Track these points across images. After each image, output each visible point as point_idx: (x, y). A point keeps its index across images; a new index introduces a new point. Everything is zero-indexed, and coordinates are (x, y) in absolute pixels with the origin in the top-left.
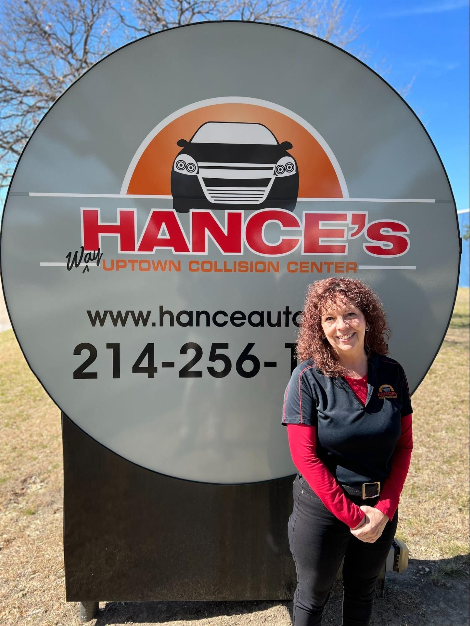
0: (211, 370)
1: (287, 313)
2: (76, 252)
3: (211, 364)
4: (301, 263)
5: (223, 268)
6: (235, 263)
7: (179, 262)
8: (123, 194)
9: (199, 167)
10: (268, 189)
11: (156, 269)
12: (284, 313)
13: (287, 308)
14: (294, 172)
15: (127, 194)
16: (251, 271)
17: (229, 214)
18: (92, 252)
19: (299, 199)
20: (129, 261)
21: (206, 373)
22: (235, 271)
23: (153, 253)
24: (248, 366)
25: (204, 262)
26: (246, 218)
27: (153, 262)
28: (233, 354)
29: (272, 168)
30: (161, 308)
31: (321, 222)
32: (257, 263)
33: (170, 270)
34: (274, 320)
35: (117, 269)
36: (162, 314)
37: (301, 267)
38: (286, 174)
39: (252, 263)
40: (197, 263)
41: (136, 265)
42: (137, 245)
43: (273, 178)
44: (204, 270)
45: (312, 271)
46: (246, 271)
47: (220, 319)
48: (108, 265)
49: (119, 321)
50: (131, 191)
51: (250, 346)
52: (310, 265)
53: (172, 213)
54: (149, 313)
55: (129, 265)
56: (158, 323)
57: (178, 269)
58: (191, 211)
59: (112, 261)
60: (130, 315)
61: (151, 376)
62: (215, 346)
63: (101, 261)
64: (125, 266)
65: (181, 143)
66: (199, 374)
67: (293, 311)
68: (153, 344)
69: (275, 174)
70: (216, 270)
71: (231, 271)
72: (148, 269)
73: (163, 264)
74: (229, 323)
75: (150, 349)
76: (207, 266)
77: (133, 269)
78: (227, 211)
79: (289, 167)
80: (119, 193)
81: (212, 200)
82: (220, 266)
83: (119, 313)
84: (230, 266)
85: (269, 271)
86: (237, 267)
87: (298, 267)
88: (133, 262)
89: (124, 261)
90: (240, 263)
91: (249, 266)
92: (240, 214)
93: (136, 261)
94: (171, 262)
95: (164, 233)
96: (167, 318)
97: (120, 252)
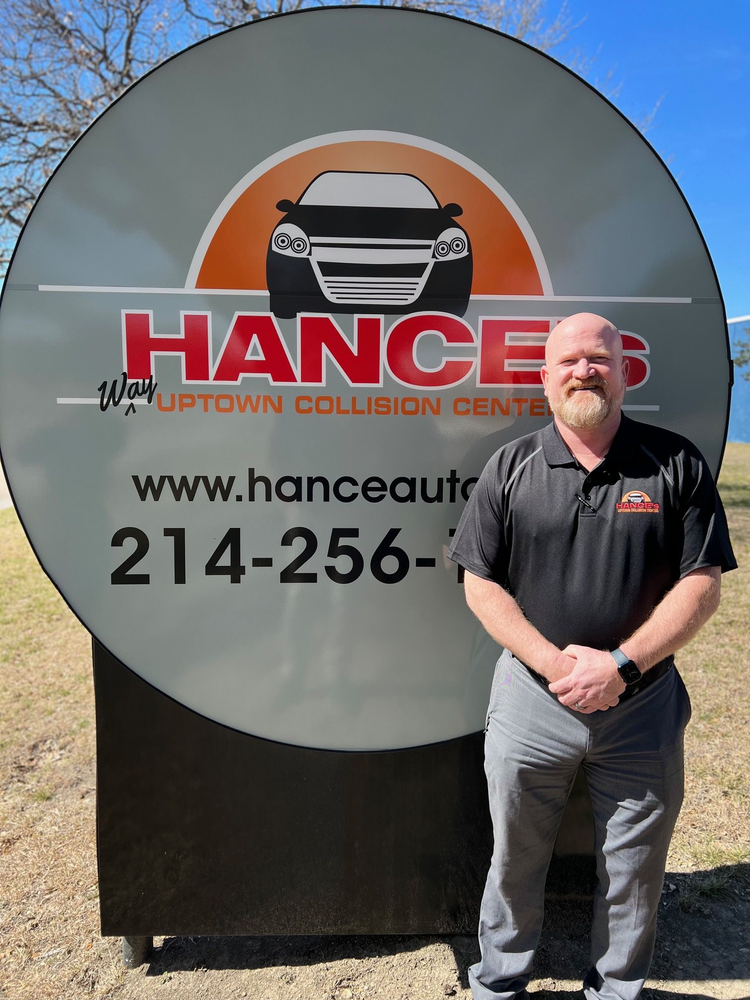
0: (331, 571)
1: (453, 480)
2: (115, 382)
3: (331, 562)
4: (476, 400)
5: (350, 408)
6: (370, 399)
7: (280, 398)
8: (190, 287)
9: (312, 245)
10: (422, 281)
11: (242, 409)
12: (448, 480)
13: (453, 472)
14: (465, 253)
15: (196, 287)
16: (396, 413)
18: (141, 381)
19: (472, 297)
20: (200, 396)
21: (323, 576)
22: (369, 412)
23: (238, 383)
24: (390, 565)
25: (319, 399)
26: (387, 326)
27: (238, 397)
28: (367, 546)
29: (429, 247)
30: (251, 471)
31: (508, 335)
32: (405, 400)
33: (265, 410)
34: (432, 492)
35: (181, 410)
36: (253, 481)
37: (476, 406)
38: (452, 257)
39: (396, 400)
40: (309, 399)
41: (211, 403)
42: (212, 371)
43: (431, 262)
44: (319, 411)
45: (493, 413)
46: (388, 412)
47: (346, 489)
48: (166, 403)
49: (184, 493)
50: (200, 284)
51: (393, 533)
52: (489, 404)
53: (269, 318)
54: (232, 480)
55: (200, 402)
56: (246, 497)
57: (278, 410)
58: (300, 315)
59: (173, 396)
60: (201, 483)
61: (236, 580)
62: (338, 533)
63: (155, 397)
64: (192, 404)
65: (283, 205)
66: (311, 578)
67: (462, 477)
68: (238, 530)
69: (434, 256)
70: (340, 411)
71: (362, 412)
72: (230, 410)
73: (254, 400)
74: (360, 495)
75: (233, 538)
76: (325, 405)
77: (206, 409)
78: (357, 317)
79: (457, 246)
80: (183, 286)
81: (332, 299)
82: (346, 405)
83: (184, 479)
84: (362, 405)
85: (424, 413)
86: (373, 407)
87: (471, 406)
88: (206, 397)
89: (191, 397)
90: (377, 400)
91: (392, 404)
92: (378, 321)
93: (211, 397)
94: (267, 399)
95: (255, 351)
96: (260, 487)
97: (185, 381)
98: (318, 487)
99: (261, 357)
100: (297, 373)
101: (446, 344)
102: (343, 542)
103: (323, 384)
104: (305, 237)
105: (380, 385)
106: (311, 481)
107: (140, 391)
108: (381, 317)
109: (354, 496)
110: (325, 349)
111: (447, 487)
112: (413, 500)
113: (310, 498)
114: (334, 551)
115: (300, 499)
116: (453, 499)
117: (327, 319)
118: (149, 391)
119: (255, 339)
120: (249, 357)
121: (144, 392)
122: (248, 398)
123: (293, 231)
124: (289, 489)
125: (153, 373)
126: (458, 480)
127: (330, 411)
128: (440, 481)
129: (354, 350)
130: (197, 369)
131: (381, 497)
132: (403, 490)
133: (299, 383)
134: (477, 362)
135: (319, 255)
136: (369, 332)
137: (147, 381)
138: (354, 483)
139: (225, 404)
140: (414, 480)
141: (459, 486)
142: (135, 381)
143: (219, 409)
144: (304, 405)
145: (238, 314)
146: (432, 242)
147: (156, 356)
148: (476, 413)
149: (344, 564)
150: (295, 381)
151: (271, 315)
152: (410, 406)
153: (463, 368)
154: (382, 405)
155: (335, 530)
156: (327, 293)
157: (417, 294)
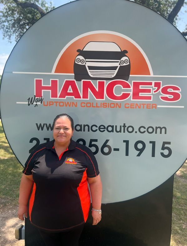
98: (86, 127)
99: (72, 92)
100: (81, 96)
101: (123, 88)
102: (93, 143)
103: (88, 99)
104: (84, 59)
105: (104, 99)
107: (39, 100)
108: (105, 81)
109: (96, 130)
110: (89, 90)
111: (122, 128)
112: (113, 132)
113: (84, 131)
114: (90, 146)
115: (81, 131)
116: (124, 132)
117: (90, 81)
118: (41, 101)
119: (70, 87)
120: (68, 91)
121: (40, 101)
122: (68, 103)
123: (81, 58)
124: (78, 128)
125: (42, 95)
126: (126, 126)
127: (90, 106)
128: (121, 126)
129: (97, 90)
130: (54, 95)
131: (104, 131)
132: (110, 129)
133: (82, 99)
134: (131, 93)
135: (88, 64)
136: (101, 85)
137: (41, 98)
138: (96, 126)
139: (62, 104)
140: (113, 126)
141: (126, 128)
142: (37, 98)
143: (60, 106)
144: (83, 105)
145: (65, 80)
146: (119, 61)
147: (43, 91)
148: (131, 108)
150: (81, 98)
151: (75, 80)
152: (112, 105)
153: (128, 95)
154: (104, 105)
155: (91, 140)
156: (90, 74)
157: (115, 75)
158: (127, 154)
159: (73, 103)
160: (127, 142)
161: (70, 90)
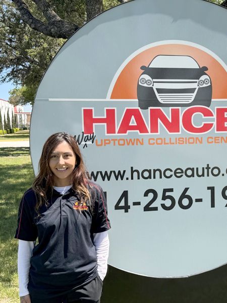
0: (163, 206)
1: (208, 168)
2: (79, 135)
3: (163, 202)
4: (215, 138)
5: (169, 142)
6: (176, 139)
7: (142, 139)
8: (108, 99)
9: (154, 82)
10: (194, 94)
11: (128, 144)
12: (206, 168)
13: (208, 165)
14: (209, 84)
15: (111, 98)
16: (186, 143)
17: (172, 109)
18: (89, 135)
19: (212, 100)
20: (112, 140)
21: (160, 208)
22: (176, 143)
23: (127, 134)
24: (185, 202)
25: (157, 139)
26: (182, 111)
27: (127, 140)
28: (176, 195)
30: (132, 168)
31: (226, 113)
32: (189, 138)
33: (137, 144)
34: (200, 173)
35: (105, 145)
36: (132, 172)
37: (215, 140)
38: (205, 85)
39: (186, 138)
40: (153, 139)
41: (116, 142)
42: (117, 130)
43: (197, 88)
44: (157, 144)
45: (221, 142)
46: (183, 143)
47: (168, 173)
48: (99, 143)
49: (106, 178)
50: (112, 97)
51: (186, 189)
52: (220, 139)
53: (138, 110)
54: (124, 171)
55: (112, 142)
56: (130, 178)
57: (142, 144)
58: (150, 108)
59: (102, 140)
61: (126, 211)
62: (165, 191)
63: (95, 141)
64: (109, 143)
65: (143, 68)
66: (156, 209)
67: (211, 166)
68: (127, 191)
69: (198, 85)
70: (165, 144)
71: (174, 143)
72: (124, 144)
73: (133, 141)
74: (174, 176)
75: (125, 194)
76: (159, 141)
77: (114, 144)
78: (171, 108)
79: (206, 81)
80: (105, 98)
81: (162, 102)
82: (167, 141)
83: (106, 172)
84: (173, 141)
85: (196, 143)
86: (178, 141)
87: (213, 140)
88: (114, 140)
89: (109, 140)
90: (179, 139)
91: (184, 140)
92: (179, 109)
93: (116, 140)
95: (133, 122)
96: (135, 174)
97: (106, 134)
98: (157, 173)
99: (135, 124)
100: (149, 129)
101: (203, 117)
102: (168, 194)
103: (159, 133)
104: (151, 79)
105: (180, 133)
106: (155, 171)
107: (89, 138)
108: (180, 108)
109: (171, 176)
110: (159, 121)
111: (206, 171)
112: (193, 176)
113: (154, 178)
114: (164, 198)
115: (151, 178)
116: (208, 175)
117: (160, 109)
118: (93, 139)
119: (133, 117)
120: (130, 124)
121: (90, 139)
122: (131, 140)
123: (147, 77)
124: (146, 174)
125: (94, 131)
126: (210, 168)
127: (161, 144)
128: (203, 168)
129: (170, 121)
130: (111, 130)
131: (182, 176)
132: (189, 173)
133: (150, 133)
134: (215, 123)
135: (156, 86)
136: (175, 114)
137: (92, 135)
138: (171, 171)
139: (121, 142)
140: (193, 168)
141: (210, 170)
142: (87, 135)
143: (119, 144)
144: (152, 141)
145: (126, 108)
146: (197, 81)
147: (95, 125)
148: (215, 142)
149: (168, 203)
150: (147, 132)
151: (139, 108)
152: (191, 141)
153: (210, 126)
154: (181, 141)
155: (164, 189)
156: (159, 100)
157: (193, 99)
158: (213, 205)
159: (138, 140)
160: (212, 189)
161: (133, 123)
